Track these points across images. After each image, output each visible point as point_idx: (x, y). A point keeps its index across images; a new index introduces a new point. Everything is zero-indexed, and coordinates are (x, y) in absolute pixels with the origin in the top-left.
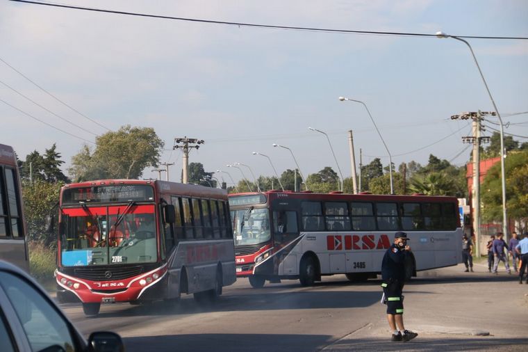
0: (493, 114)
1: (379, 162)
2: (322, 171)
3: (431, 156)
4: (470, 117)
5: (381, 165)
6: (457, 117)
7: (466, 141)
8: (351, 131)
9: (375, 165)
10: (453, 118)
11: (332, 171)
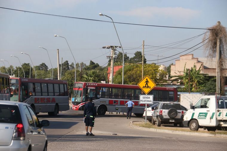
0: (120, 47)
1: (68, 63)
2: (41, 65)
3: (91, 61)
4: (110, 48)
5: (68, 64)
6: (105, 48)
7: (108, 58)
8: (58, 50)
9: (66, 64)
10: (103, 48)
11: (45, 65)
